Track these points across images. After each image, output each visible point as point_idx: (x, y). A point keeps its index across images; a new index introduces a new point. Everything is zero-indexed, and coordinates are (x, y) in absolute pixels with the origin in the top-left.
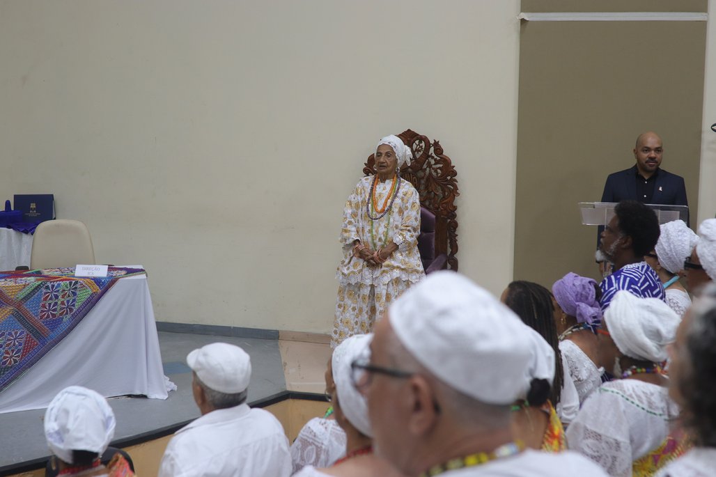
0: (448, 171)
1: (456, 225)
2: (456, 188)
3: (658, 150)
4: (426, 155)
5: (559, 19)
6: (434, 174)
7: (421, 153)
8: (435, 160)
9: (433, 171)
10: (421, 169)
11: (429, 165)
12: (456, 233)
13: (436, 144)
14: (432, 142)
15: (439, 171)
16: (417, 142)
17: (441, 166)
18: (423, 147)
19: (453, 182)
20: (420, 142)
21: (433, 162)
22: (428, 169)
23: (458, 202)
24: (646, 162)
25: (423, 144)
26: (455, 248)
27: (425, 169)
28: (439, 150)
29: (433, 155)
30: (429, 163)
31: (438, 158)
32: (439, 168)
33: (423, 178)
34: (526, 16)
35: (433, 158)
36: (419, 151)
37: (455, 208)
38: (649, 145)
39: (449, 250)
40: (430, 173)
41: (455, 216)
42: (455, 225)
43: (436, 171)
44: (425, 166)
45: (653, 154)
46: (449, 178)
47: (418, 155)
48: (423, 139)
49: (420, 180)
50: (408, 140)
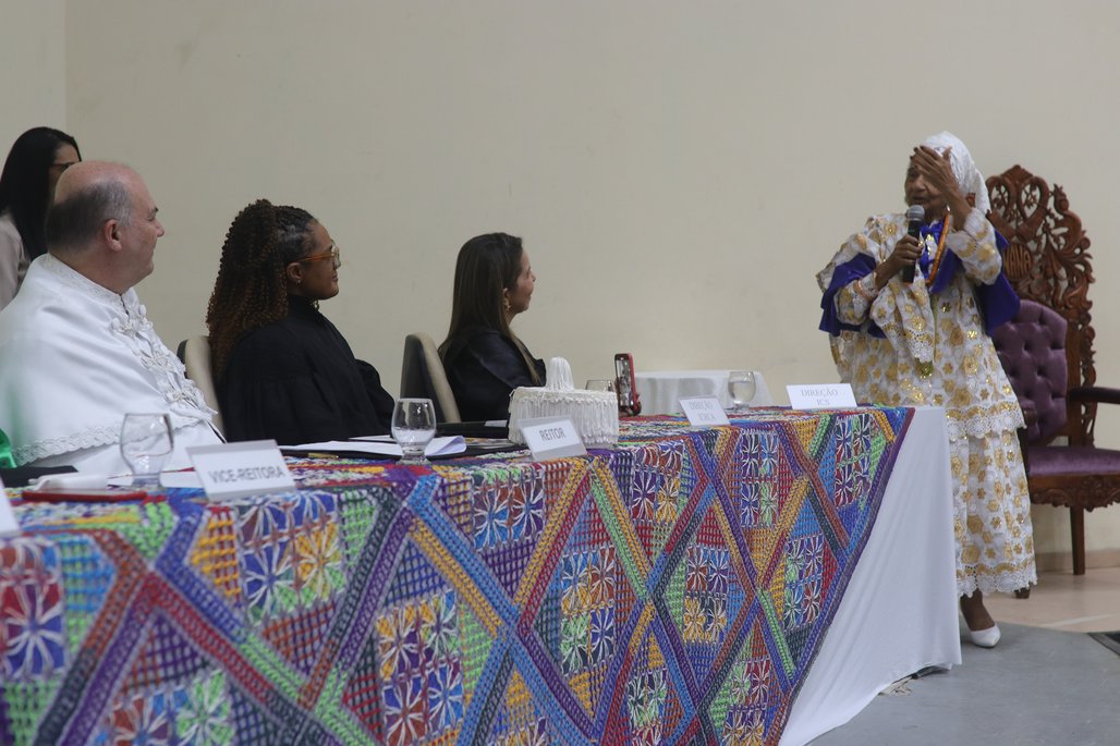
0: (1077, 239)
1: (1092, 336)
2: (1088, 266)
4: (1043, 211)
6: (1055, 246)
7: (1032, 209)
8: (1056, 221)
9: (1052, 239)
10: (1034, 236)
11: (1047, 230)
12: (1092, 348)
13: (1058, 192)
14: (1052, 188)
15: (1062, 241)
16: (1028, 188)
17: (1065, 230)
18: (1038, 197)
19: (1083, 259)
20: (1032, 189)
21: (1052, 223)
22: (1044, 236)
23: (1093, 294)
25: (1037, 193)
26: (1091, 375)
27: (1040, 237)
28: (1061, 203)
29: (1054, 211)
30: (1047, 225)
31: (1060, 217)
32: (1063, 235)
33: (1037, 252)
35: (1052, 216)
36: (1029, 204)
37: (1089, 305)
39: (1083, 380)
40: (1048, 244)
41: (1089, 318)
42: (1090, 334)
43: (1057, 240)
44: (1040, 232)
46: (1078, 251)
47: (1029, 212)
48: (1038, 183)
49: (1032, 254)
50: (1016, 185)
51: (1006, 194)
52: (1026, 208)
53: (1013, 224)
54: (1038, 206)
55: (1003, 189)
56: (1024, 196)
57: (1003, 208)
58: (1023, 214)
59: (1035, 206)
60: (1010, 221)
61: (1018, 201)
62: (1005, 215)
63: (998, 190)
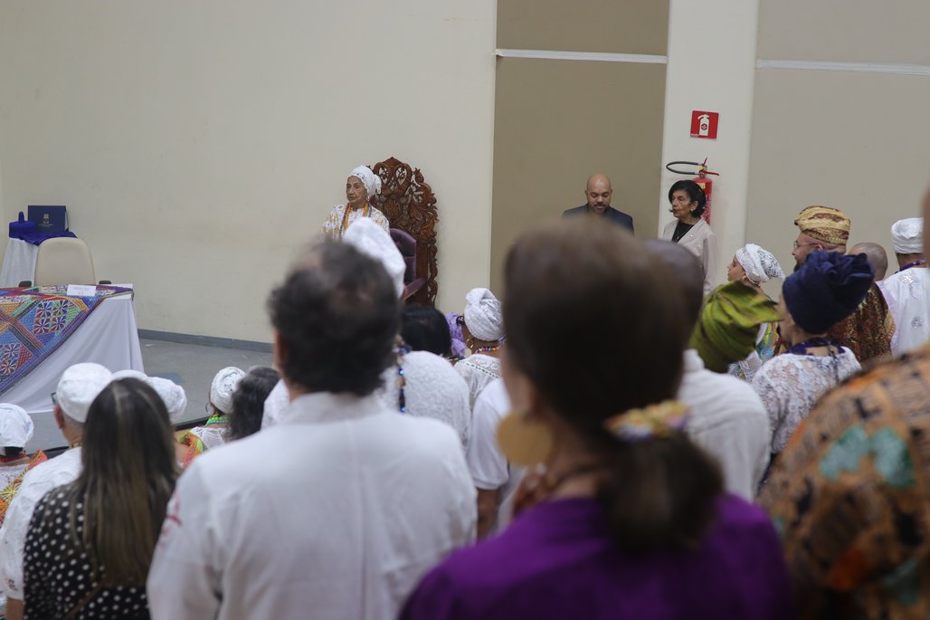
0: (428, 199)
1: (435, 251)
2: (436, 215)
3: (604, 195)
4: (409, 183)
5: (537, 56)
6: (416, 200)
7: (403, 181)
8: (417, 187)
9: (414, 197)
10: (404, 195)
11: (412, 192)
13: (417, 172)
14: (413, 170)
15: (420, 198)
16: (400, 169)
17: (422, 193)
18: (406, 175)
19: (433, 209)
20: (403, 170)
21: (414, 189)
22: (410, 195)
23: (439, 227)
24: (595, 206)
25: (405, 172)
26: (435, 272)
27: (407, 196)
28: (420, 178)
29: (415, 182)
30: (411, 190)
31: (419, 186)
32: (421, 195)
33: (405, 204)
34: (501, 53)
35: (414, 185)
36: (401, 178)
37: (435, 234)
38: (596, 191)
39: (429, 274)
40: (412, 200)
41: (435, 241)
43: (417, 198)
44: (407, 193)
45: (600, 199)
46: (429, 205)
47: (401, 182)
48: (405, 167)
49: (402, 205)
50: (393, 168)
51: (387, 172)
52: (399, 180)
53: (392, 188)
54: (406, 179)
55: (386, 169)
56: (397, 173)
57: (386, 179)
58: (398, 183)
59: (404, 179)
61: (395, 176)
62: (387, 183)
63: (383, 169)
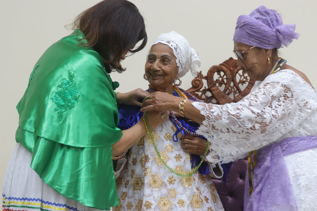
47: (242, 87)
50: (230, 70)
51: (225, 77)
52: (240, 85)
54: (249, 83)
55: (222, 74)
56: (238, 78)
57: (224, 86)
58: (238, 89)
59: (247, 83)
60: (229, 94)
61: (234, 80)
62: (225, 90)
63: (219, 74)
